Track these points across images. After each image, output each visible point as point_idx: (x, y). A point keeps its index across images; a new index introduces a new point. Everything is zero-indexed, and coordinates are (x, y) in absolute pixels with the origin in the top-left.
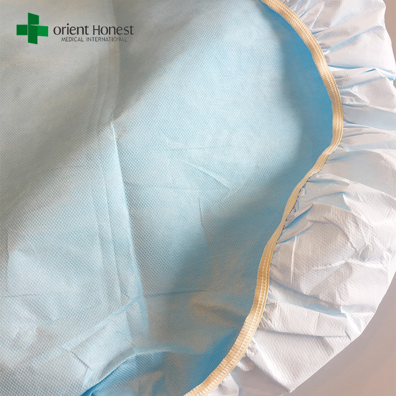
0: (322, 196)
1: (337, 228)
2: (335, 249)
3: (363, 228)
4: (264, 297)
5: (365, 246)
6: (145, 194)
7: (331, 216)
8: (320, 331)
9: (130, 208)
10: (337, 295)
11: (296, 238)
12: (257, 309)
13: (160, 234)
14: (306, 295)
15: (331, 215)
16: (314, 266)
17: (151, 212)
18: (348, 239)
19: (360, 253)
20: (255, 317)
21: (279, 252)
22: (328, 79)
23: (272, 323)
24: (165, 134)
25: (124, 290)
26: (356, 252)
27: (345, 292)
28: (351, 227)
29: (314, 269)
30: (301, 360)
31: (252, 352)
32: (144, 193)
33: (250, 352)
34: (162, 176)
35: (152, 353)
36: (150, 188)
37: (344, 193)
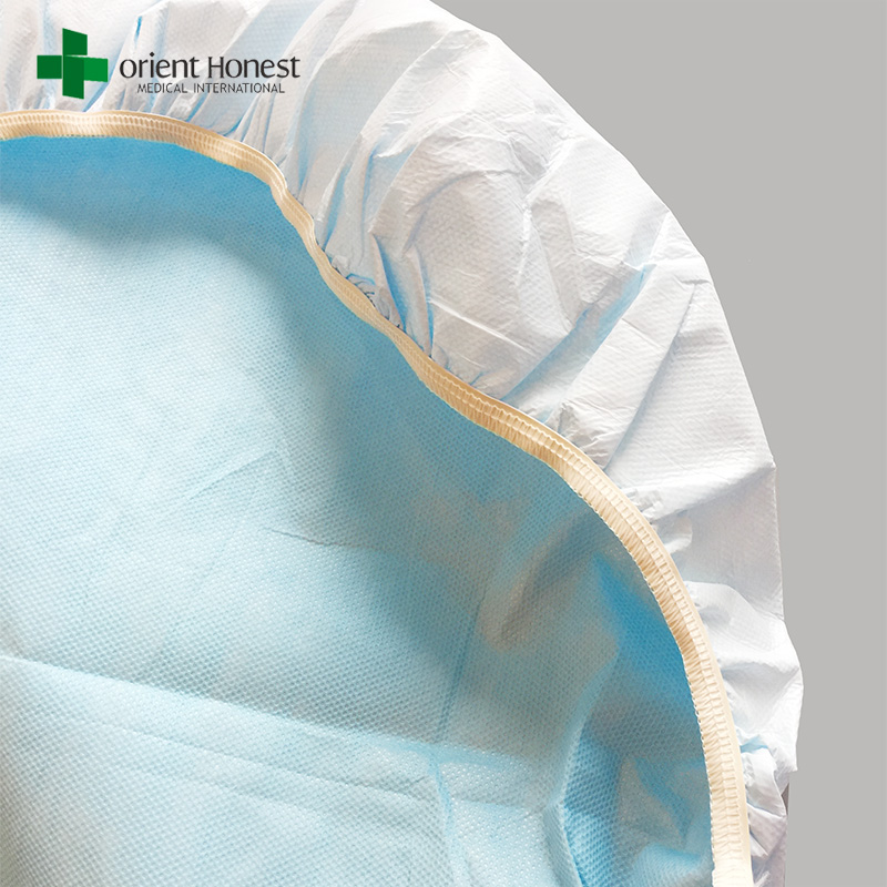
0: (363, 209)
1: (444, 191)
2: (491, 213)
3: (468, 131)
4: (540, 431)
5: (509, 148)
6: (192, 642)
7: (412, 194)
8: (664, 334)
9: (208, 691)
10: (597, 259)
11: (432, 301)
12: (560, 456)
13: (304, 646)
14: (571, 333)
15: (409, 191)
16: (511, 280)
17: (242, 648)
18: (478, 174)
19: (522, 167)
20: (575, 468)
21: (451, 354)
22: (114, 123)
23: (603, 433)
24: (63, 537)
25: (402, 783)
26: (517, 175)
27: (596, 240)
28: (454, 155)
29: (517, 284)
30: (713, 407)
31: (651, 505)
32: (186, 645)
33: (651, 509)
34: (165, 586)
35: (572, 765)
36: (182, 625)
37: (375, 152)
